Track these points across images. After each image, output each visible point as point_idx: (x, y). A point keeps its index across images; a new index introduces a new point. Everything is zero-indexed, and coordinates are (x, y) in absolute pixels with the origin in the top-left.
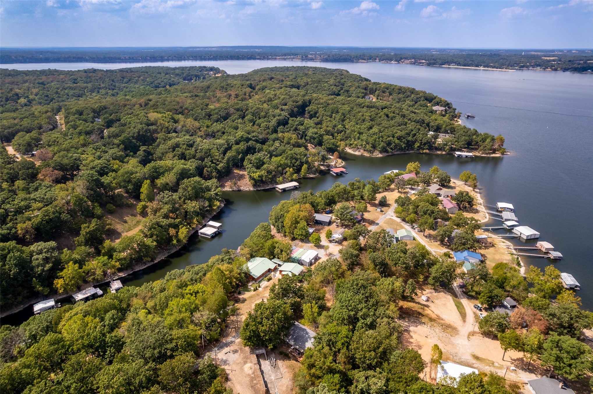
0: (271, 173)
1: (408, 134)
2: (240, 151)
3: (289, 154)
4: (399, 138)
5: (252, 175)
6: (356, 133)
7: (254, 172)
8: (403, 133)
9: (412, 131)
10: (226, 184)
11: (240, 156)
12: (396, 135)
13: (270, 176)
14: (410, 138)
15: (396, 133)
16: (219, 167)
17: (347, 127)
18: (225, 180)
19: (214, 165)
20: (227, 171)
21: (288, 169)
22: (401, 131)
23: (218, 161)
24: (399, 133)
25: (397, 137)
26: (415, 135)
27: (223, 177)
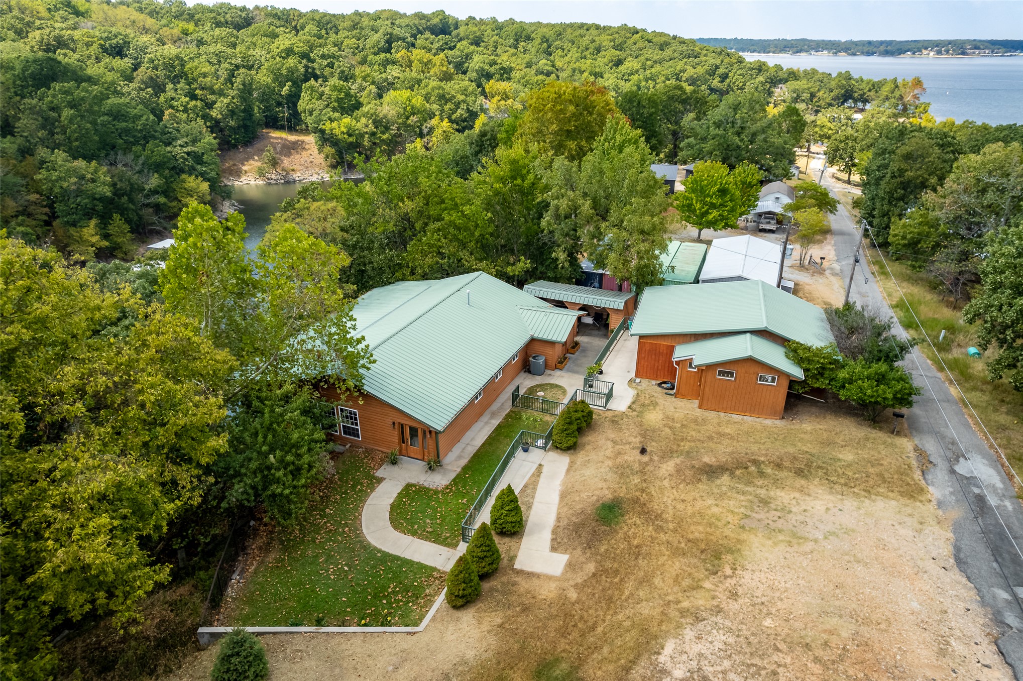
0: (387, 128)
1: (712, 73)
2: (284, 72)
3: (433, 89)
4: (693, 81)
5: (327, 126)
6: (586, 74)
7: (331, 120)
8: (700, 70)
9: (717, 67)
10: (244, 168)
11: (285, 91)
12: (685, 76)
13: (385, 137)
14: (716, 83)
15: (684, 71)
16: (214, 113)
17: (559, 64)
18: (241, 156)
19: (199, 103)
20: (245, 127)
21: (434, 122)
22: (694, 68)
23: (213, 92)
24: (690, 72)
25: (687, 81)
26: (724, 77)
27: (235, 146)
